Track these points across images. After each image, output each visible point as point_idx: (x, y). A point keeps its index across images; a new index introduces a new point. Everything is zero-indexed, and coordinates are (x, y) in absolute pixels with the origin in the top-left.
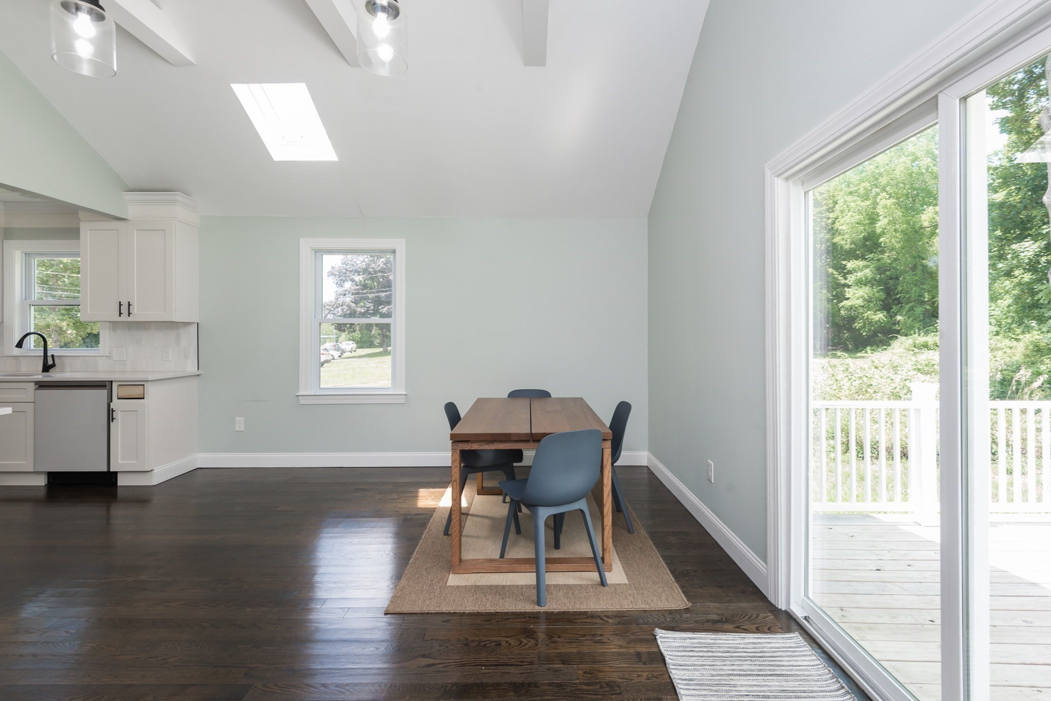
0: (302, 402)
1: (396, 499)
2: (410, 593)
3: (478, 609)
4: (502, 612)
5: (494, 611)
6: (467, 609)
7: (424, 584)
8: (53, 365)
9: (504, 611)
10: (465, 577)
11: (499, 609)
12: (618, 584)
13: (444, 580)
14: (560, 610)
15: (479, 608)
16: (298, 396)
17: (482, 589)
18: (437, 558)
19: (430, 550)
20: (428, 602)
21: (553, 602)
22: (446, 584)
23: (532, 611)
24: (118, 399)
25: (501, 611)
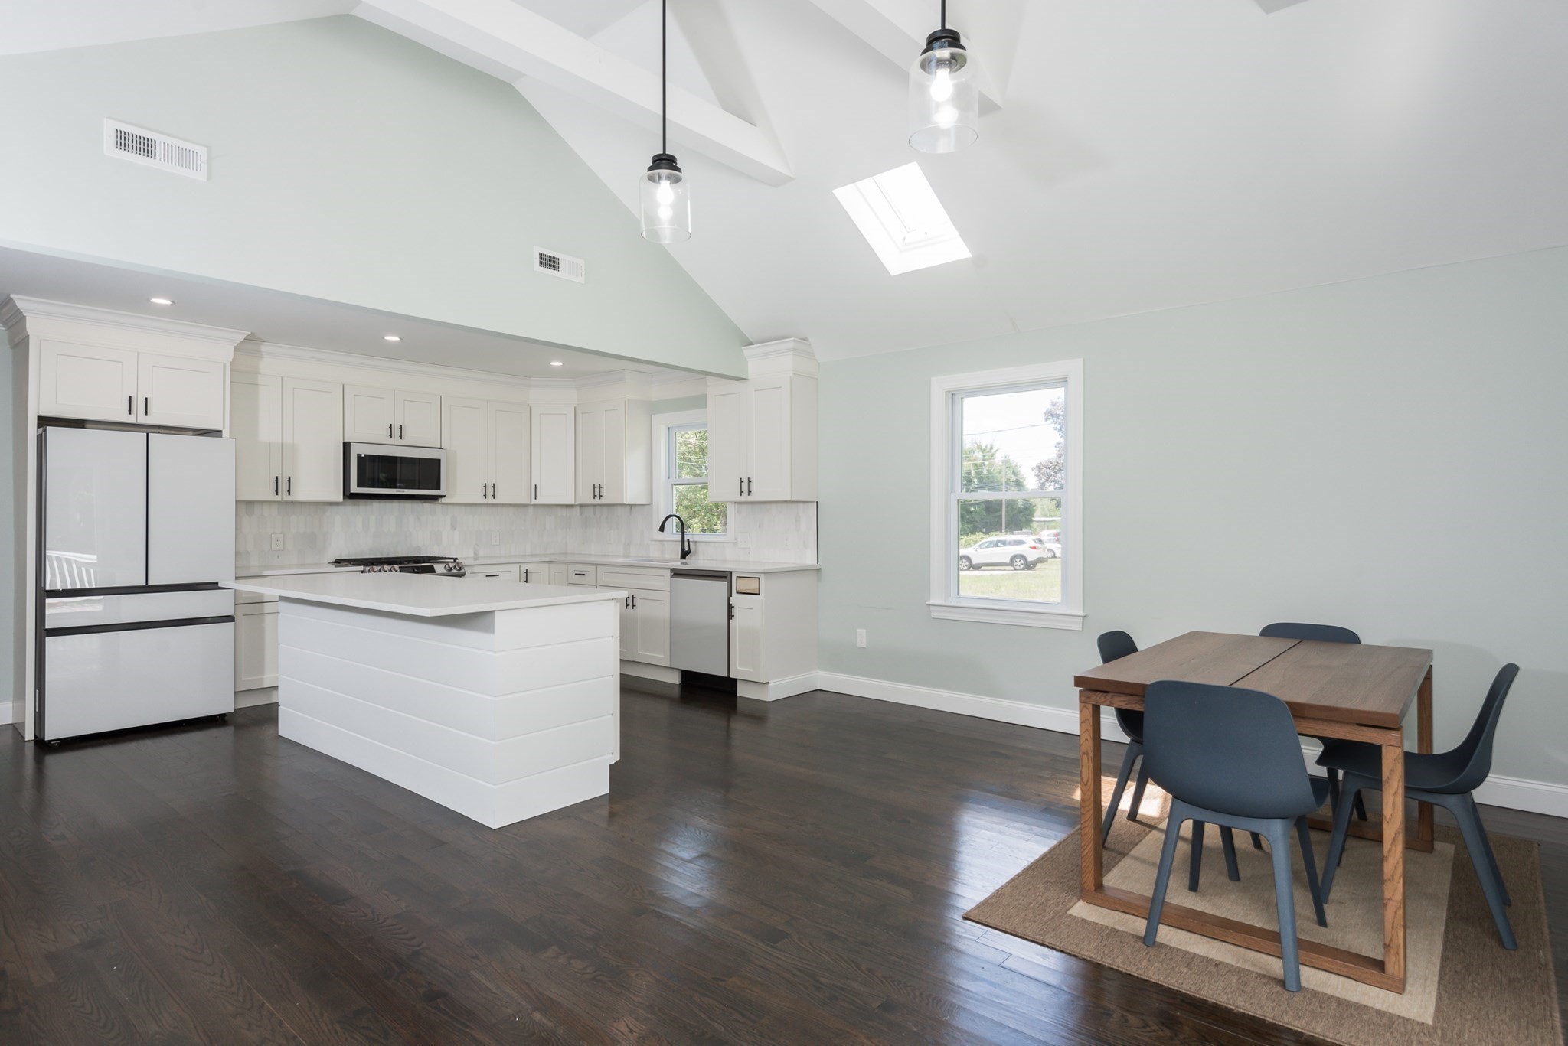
0: (935, 615)
1: (1048, 779)
2: (1008, 905)
3: (1099, 958)
4: (1138, 977)
5: (1124, 971)
6: (1082, 952)
7: (1034, 900)
8: (689, 552)
9: (1142, 977)
10: (1102, 912)
11: (1134, 970)
12: (1403, 1018)
13: (1065, 905)
14: (1247, 1012)
15: (1102, 958)
16: (930, 605)
17: (1122, 936)
18: (1071, 874)
19: (1064, 861)
20: (1027, 924)
21: (1240, 996)
22: (1067, 911)
23: (1191, 994)
24: (737, 593)
25: (1136, 975)
